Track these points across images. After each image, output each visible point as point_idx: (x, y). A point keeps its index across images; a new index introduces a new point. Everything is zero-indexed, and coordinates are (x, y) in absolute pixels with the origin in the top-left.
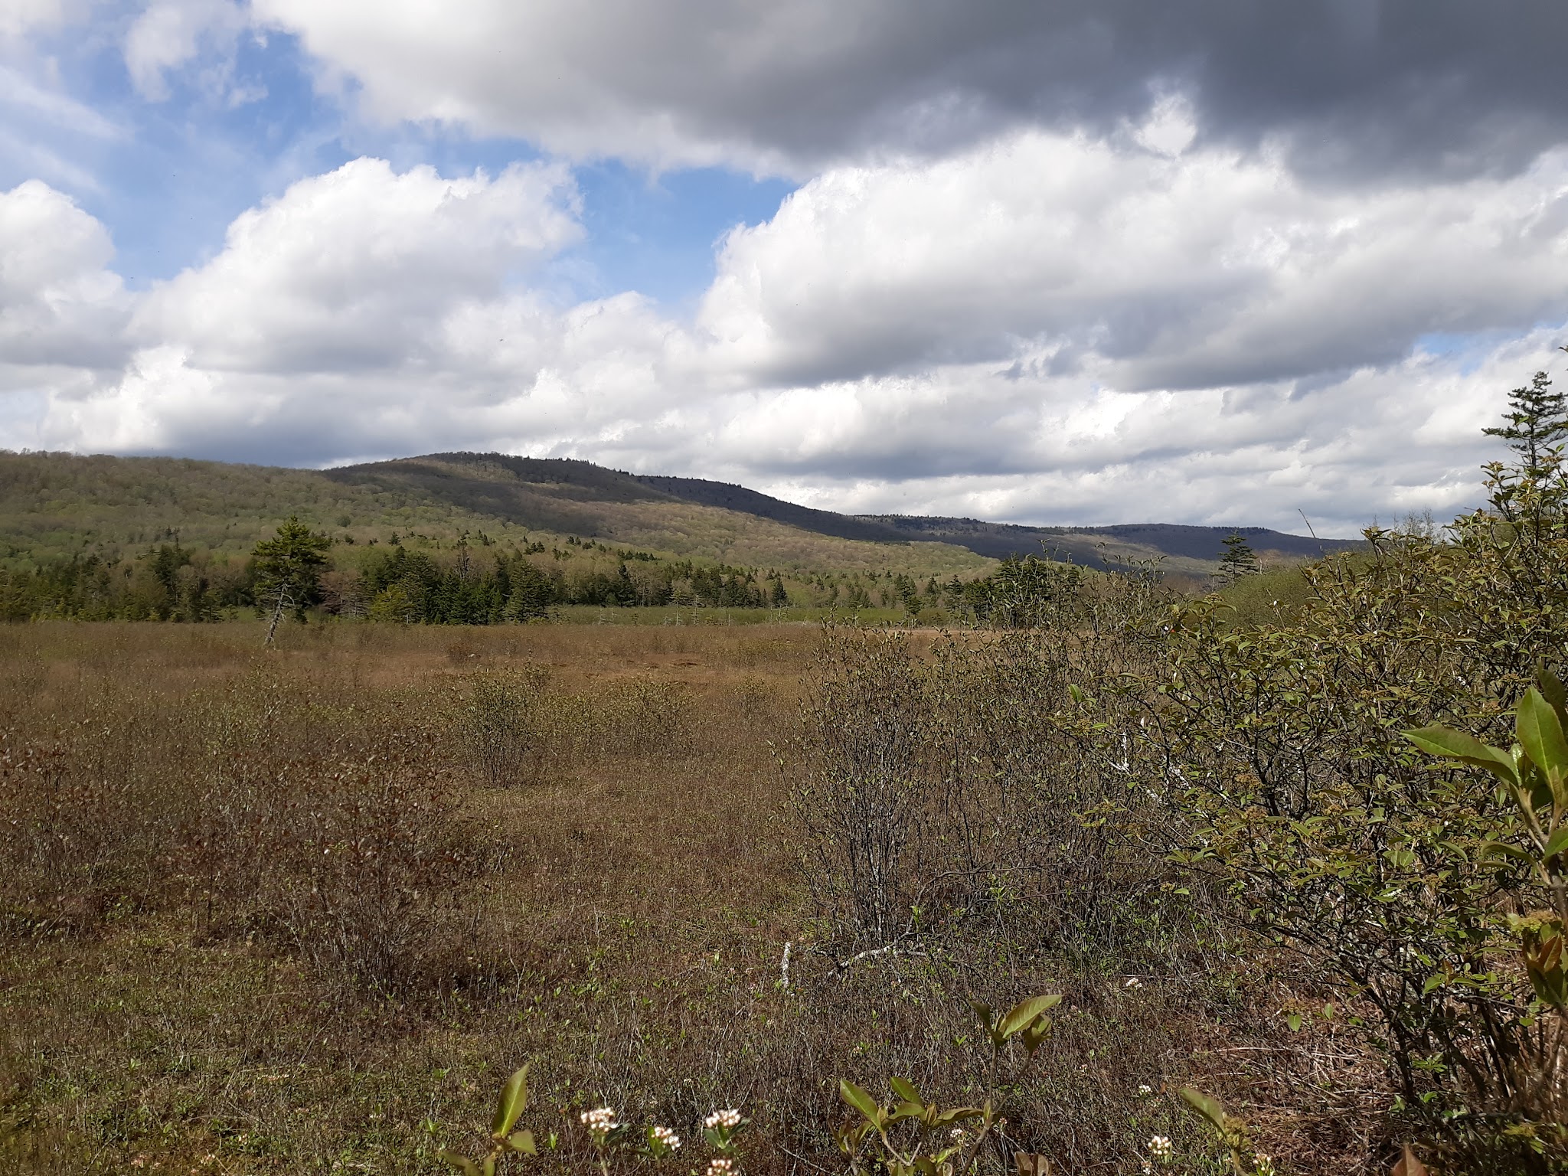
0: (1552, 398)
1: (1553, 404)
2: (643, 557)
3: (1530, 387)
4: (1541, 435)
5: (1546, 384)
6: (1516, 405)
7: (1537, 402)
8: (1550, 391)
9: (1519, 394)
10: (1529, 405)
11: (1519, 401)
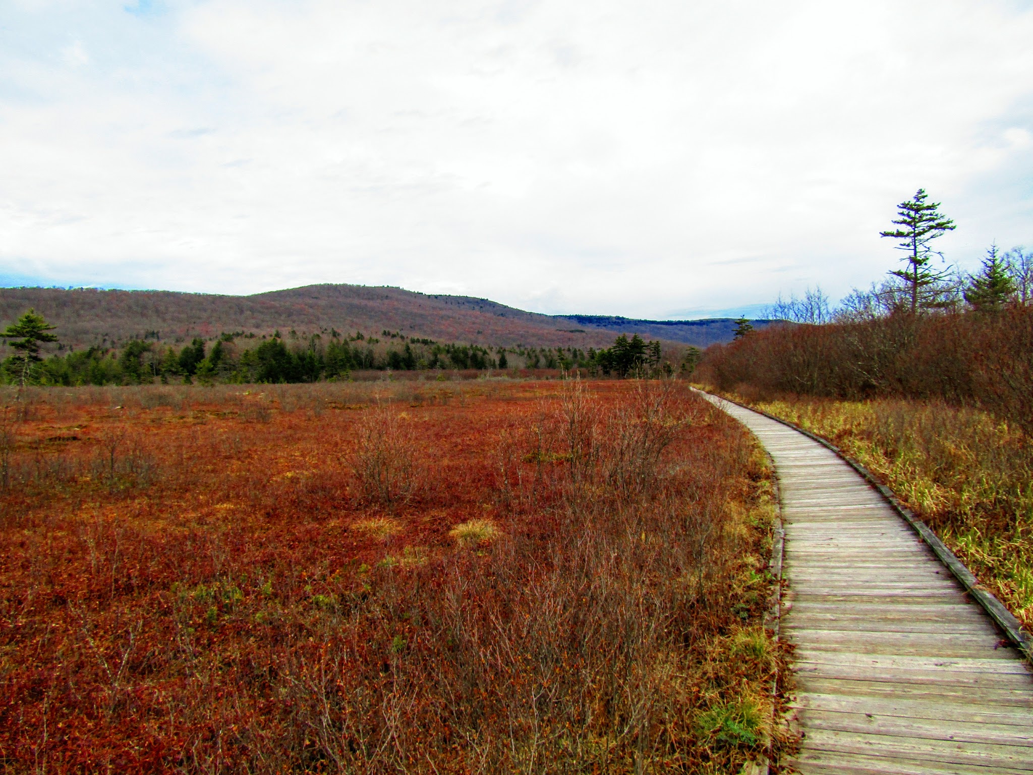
0: (928, 208)
1: (929, 212)
2: (425, 342)
3: (913, 201)
4: (920, 234)
5: (924, 197)
6: (902, 214)
7: (917, 211)
8: (927, 202)
9: (905, 206)
10: (912, 213)
11: (905, 211)
